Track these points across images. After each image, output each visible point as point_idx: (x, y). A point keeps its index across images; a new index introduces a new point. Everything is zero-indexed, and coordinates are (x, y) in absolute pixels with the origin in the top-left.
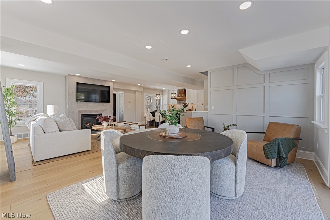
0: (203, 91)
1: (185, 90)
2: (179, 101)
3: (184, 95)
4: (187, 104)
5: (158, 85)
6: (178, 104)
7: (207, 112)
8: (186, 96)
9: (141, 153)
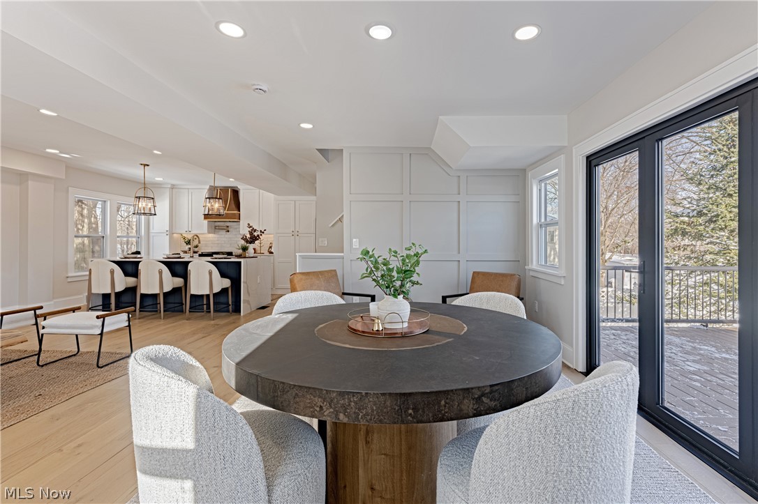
0: (314, 198)
1: (236, 193)
2: (213, 224)
3: (233, 206)
4: (259, 233)
5: (145, 165)
6: (209, 232)
7: (342, 254)
8: (238, 208)
9: (443, 403)
